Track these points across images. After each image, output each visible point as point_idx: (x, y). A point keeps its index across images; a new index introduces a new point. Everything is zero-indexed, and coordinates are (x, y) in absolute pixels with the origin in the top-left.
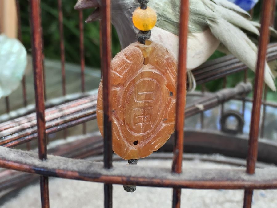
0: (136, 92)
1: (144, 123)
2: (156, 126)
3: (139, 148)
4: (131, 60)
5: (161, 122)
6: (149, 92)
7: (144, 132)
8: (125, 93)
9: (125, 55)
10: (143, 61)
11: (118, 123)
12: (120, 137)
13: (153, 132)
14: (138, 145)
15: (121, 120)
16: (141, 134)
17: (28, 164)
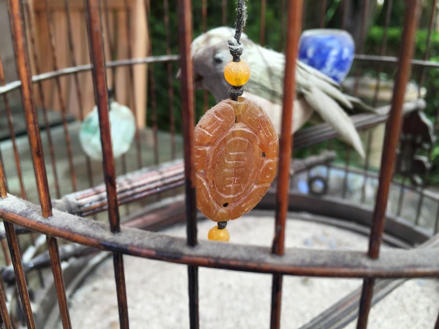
0: (226, 152)
1: (235, 185)
2: (247, 188)
3: (229, 211)
4: (222, 118)
5: (253, 184)
6: (241, 153)
7: (235, 194)
8: (215, 153)
9: (216, 112)
10: (235, 119)
11: (207, 185)
12: (209, 199)
13: (244, 194)
14: (228, 208)
15: (211, 182)
16: (231, 196)
17: (96, 237)
